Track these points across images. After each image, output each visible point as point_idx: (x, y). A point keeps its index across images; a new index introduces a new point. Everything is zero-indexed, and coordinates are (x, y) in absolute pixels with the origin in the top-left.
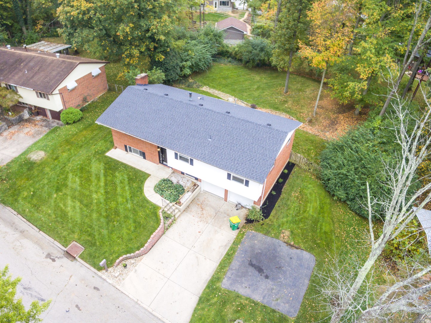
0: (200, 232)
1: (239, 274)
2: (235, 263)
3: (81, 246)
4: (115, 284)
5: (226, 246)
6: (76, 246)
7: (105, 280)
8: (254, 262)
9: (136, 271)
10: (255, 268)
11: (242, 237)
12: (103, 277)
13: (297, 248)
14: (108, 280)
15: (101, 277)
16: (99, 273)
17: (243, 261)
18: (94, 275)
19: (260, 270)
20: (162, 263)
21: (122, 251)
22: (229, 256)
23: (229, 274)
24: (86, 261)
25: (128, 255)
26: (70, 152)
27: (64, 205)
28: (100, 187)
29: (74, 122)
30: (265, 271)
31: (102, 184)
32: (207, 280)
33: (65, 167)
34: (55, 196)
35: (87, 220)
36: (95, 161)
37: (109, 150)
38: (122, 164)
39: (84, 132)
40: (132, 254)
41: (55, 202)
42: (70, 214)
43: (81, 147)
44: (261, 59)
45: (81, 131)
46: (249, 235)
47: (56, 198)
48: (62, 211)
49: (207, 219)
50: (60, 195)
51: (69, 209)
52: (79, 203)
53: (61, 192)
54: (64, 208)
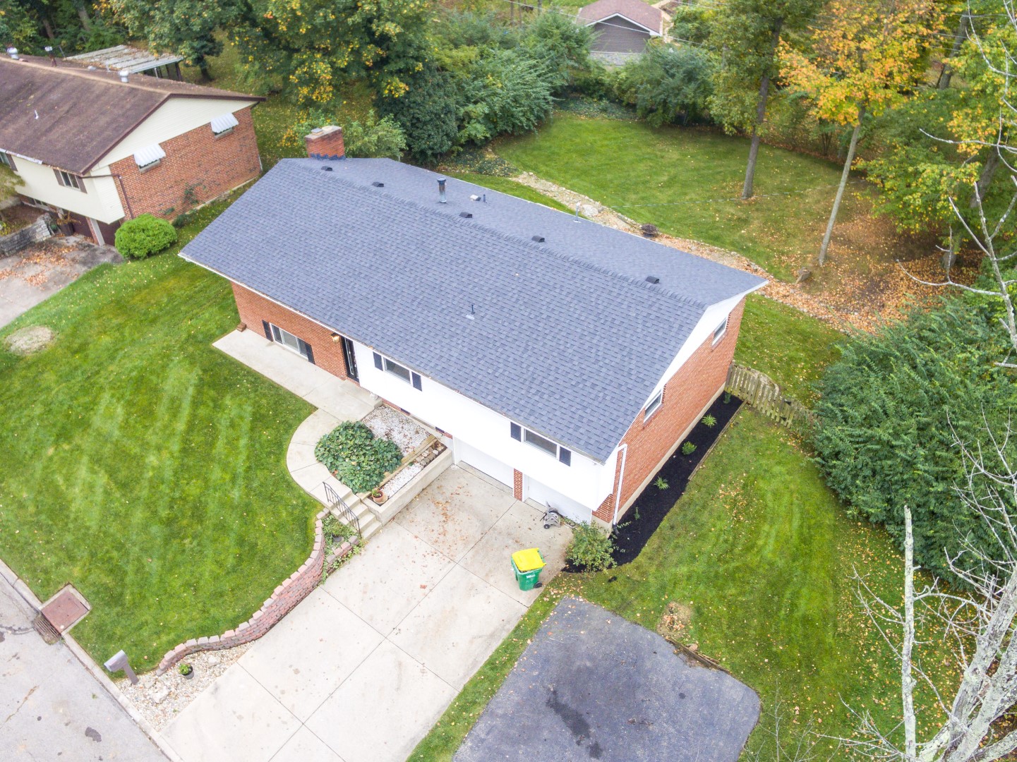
0: (424, 587)
1: (513, 732)
2: (507, 697)
3: (84, 601)
4: (147, 725)
5: (492, 636)
6: (70, 599)
7: (123, 709)
8: (566, 698)
9: (216, 689)
10: (565, 718)
11: (545, 614)
12: (123, 699)
13: (707, 665)
14: (132, 712)
15: (114, 699)
16: (114, 687)
17: (533, 692)
18: (97, 691)
19: (578, 726)
20: (297, 672)
21: (189, 626)
22: (495, 670)
23: (480, 729)
24: (85, 648)
25: (203, 640)
26: (122, 334)
27: (67, 479)
28: (173, 434)
29: (149, 254)
30: (592, 730)
31: (181, 426)
32: (413, 739)
33: (98, 372)
34: (51, 451)
35: (114, 528)
36: (180, 362)
37: (224, 331)
38: (250, 373)
39: (171, 283)
40: (215, 639)
41: (46, 468)
42: (74, 507)
43: (153, 321)
44: (686, 101)
45: (162, 279)
46: (564, 611)
47: (51, 459)
48: (58, 494)
49: (453, 548)
50: (65, 451)
51: (77, 490)
52: (106, 477)
53: (70, 443)
54: (64, 488)
